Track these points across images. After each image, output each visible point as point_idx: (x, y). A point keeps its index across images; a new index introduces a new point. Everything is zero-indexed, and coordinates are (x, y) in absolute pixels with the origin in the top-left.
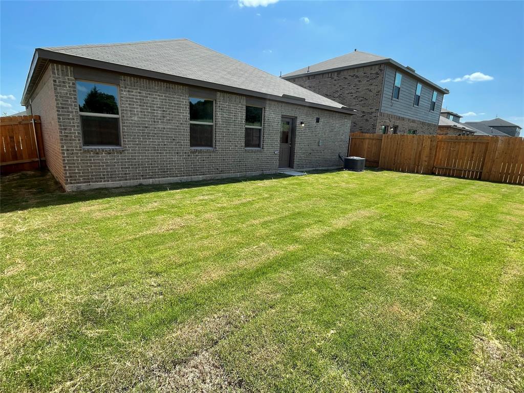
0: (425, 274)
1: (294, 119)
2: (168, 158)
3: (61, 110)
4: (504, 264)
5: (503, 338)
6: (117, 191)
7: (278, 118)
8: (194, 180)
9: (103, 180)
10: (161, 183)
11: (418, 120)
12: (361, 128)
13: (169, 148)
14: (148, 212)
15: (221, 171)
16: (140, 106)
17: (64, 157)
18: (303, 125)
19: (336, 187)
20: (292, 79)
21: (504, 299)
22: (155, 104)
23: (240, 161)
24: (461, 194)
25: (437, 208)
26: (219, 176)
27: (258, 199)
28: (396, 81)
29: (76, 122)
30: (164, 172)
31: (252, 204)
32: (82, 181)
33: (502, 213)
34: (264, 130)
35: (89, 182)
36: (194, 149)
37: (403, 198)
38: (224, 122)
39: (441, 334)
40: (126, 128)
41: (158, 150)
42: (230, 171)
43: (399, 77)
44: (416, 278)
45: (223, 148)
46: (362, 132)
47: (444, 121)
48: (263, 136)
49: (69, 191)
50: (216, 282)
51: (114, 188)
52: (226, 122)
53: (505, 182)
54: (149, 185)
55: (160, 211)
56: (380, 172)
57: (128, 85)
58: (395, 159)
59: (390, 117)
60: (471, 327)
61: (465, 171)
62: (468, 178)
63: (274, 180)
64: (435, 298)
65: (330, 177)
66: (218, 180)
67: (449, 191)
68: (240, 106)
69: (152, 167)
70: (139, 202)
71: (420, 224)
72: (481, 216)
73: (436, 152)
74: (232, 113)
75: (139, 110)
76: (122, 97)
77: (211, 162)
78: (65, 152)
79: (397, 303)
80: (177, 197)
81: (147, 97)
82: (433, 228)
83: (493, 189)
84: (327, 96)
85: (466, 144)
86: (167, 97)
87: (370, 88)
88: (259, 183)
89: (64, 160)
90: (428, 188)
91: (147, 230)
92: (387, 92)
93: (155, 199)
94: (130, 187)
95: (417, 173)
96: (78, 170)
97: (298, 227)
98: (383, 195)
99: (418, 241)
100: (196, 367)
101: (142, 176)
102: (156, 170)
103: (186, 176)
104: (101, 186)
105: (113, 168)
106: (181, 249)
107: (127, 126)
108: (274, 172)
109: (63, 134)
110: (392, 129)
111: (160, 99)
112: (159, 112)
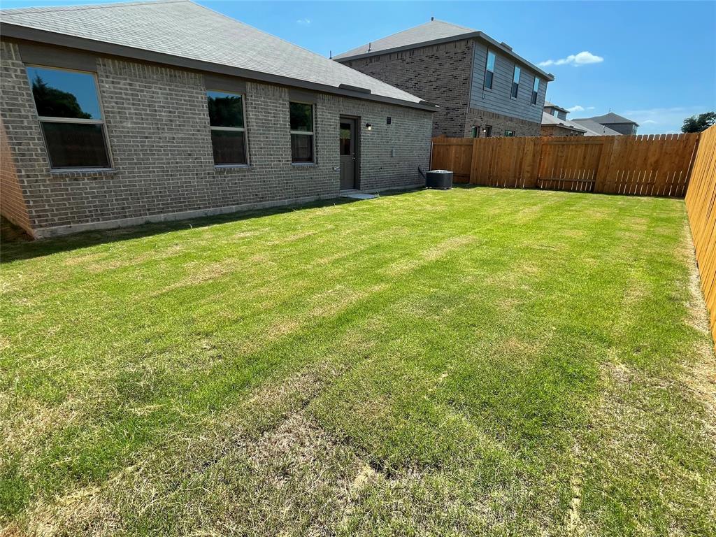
0: (541, 304)
1: (357, 120)
2: (184, 182)
3: (8, 114)
4: (625, 286)
5: (630, 362)
6: (115, 233)
7: (336, 121)
8: (224, 212)
9: (90, 219)
10: (177, 218)
11: (517, 117)
12: (446, 131)
13: (183, 167)
14: (170, 259)
15: (262, 198)
16: (133, 104)
17: (23, 187)
18: (370, 128)
19: (420, 210)
20: (349, 62)
21: (628, 322)
22: (155, 102)
23: (287, 183)
24: (573, 211)
25: (546, 229)
26: (259, 205)
27: (321, 232)
28: (488, 65)
29: (36, 133)
30: (181, 202)
31: (314, 239)
32: (57, 222)
33: (620, 230)
34: (317, 137)
35: (69, 223)
36: (221, 168)
37: (505, 220)
38: (259, 126)
39: (565, 364)
40: (115, 140)
41: (168, 171)
42: (273, 197)
43: (492, 57)
44: (529, 308)
45: (262, 165)
46: (447, 137)
47: (549, 119)
48: (317, 146)
49: (39, 237)
50: (289, 335)
51: (109, 230)
52: (263, 127)
53: (621, 194)
54: (160, 223)
55: (186, 256)
56: (473, 189)
57: (110, 72)
58: (489, 171)
59: (482, 114)
60: (596, 354)
61: (575, 182)
62: (578, 191)
63: (336, 207)
64: (554, 328)
65: (411, 198)
66: (258, 210)
67: (558, 208)
68: (281, 102)
69: (161, 196)
70: (154, 246)
71: (528, 249)
72: (598, 234)
73: (541, 159)
74: (271, 113)
75: (133, 111)
76: (104, 92)
77: (247, 186)
78: (25, 180)
79: (514, 338)
80: (206, 236)
81: (142, 91)
82: (544, 252)
83: (607, 202)
84: (397, 86)
85: (576, 147)
86: (173, 90)
87: (455, 73)
88: (318, 212)
89: (25, 192)
90: (533, 205)
91: (175, 282)
92: (478, 78)
93: (176, 241)
94: (132, 227)
95: (518, 187)
96: (48, 205)
97: (381, 264)
98: (479, 217)
99: (529, 269)
100: (289, 431)
101: (149, 210)
102: (168, 200)
103: (213, 207)
104: (88, 228)
105: (103, 201)
106: (230, 302)
107: (117, 137)
108: (334, 195)
109: (17, 152)
110: (485, 131)
111: (162, 94)
112: (163, 114)
